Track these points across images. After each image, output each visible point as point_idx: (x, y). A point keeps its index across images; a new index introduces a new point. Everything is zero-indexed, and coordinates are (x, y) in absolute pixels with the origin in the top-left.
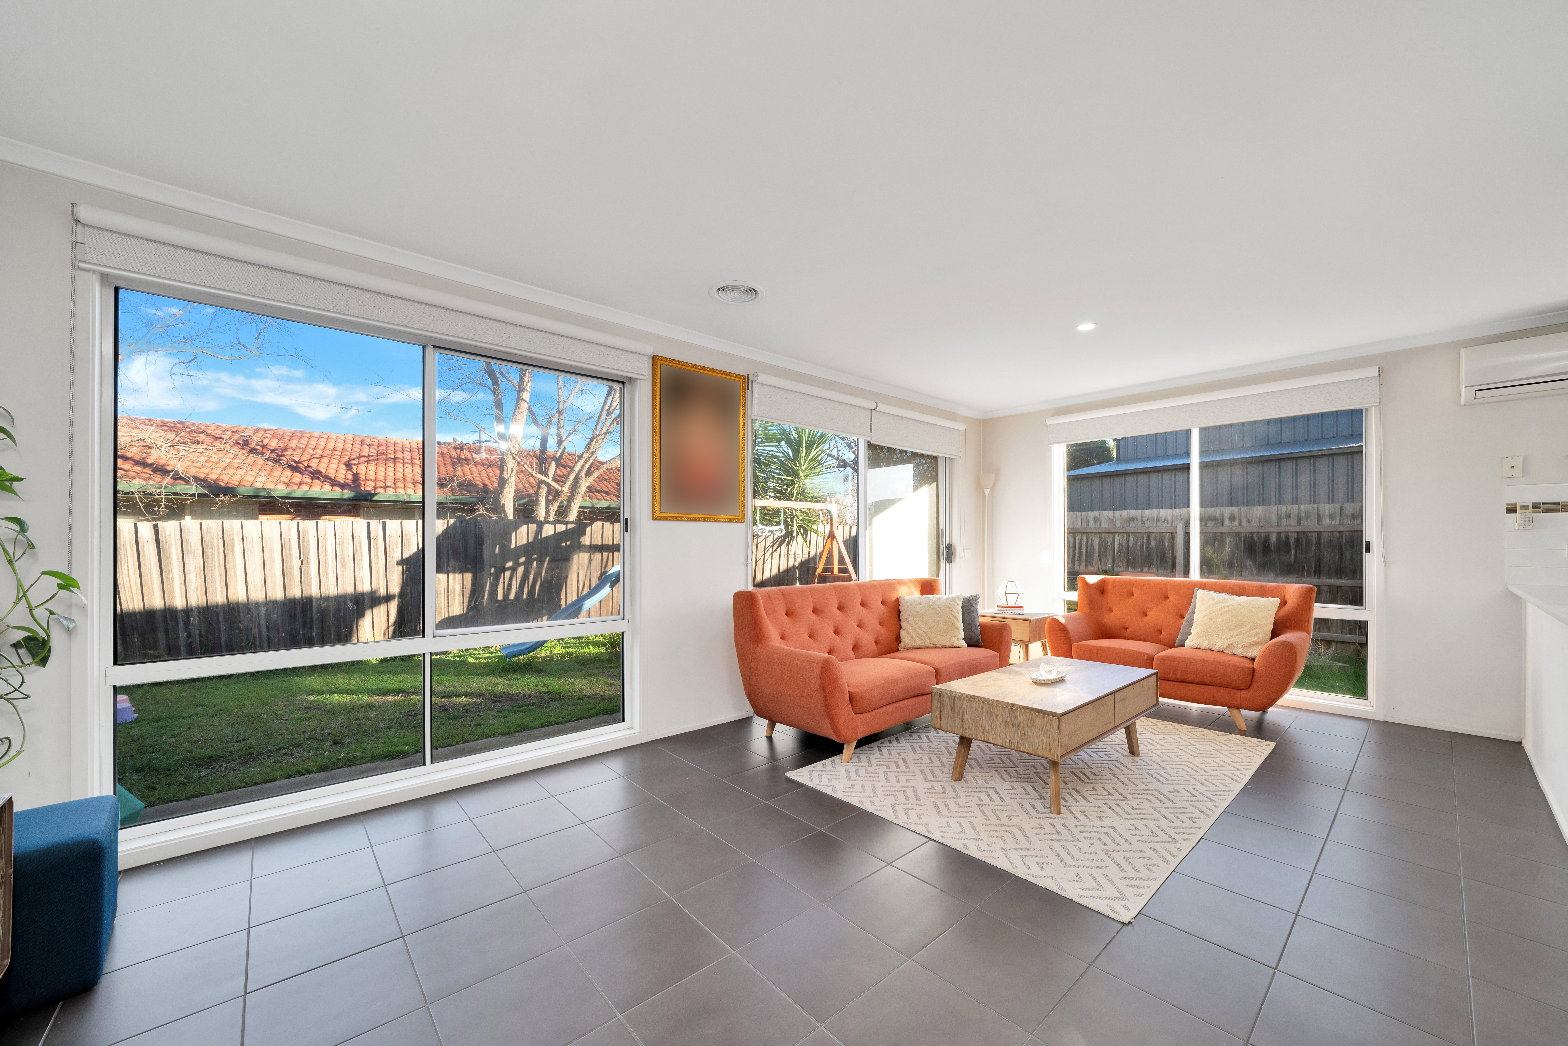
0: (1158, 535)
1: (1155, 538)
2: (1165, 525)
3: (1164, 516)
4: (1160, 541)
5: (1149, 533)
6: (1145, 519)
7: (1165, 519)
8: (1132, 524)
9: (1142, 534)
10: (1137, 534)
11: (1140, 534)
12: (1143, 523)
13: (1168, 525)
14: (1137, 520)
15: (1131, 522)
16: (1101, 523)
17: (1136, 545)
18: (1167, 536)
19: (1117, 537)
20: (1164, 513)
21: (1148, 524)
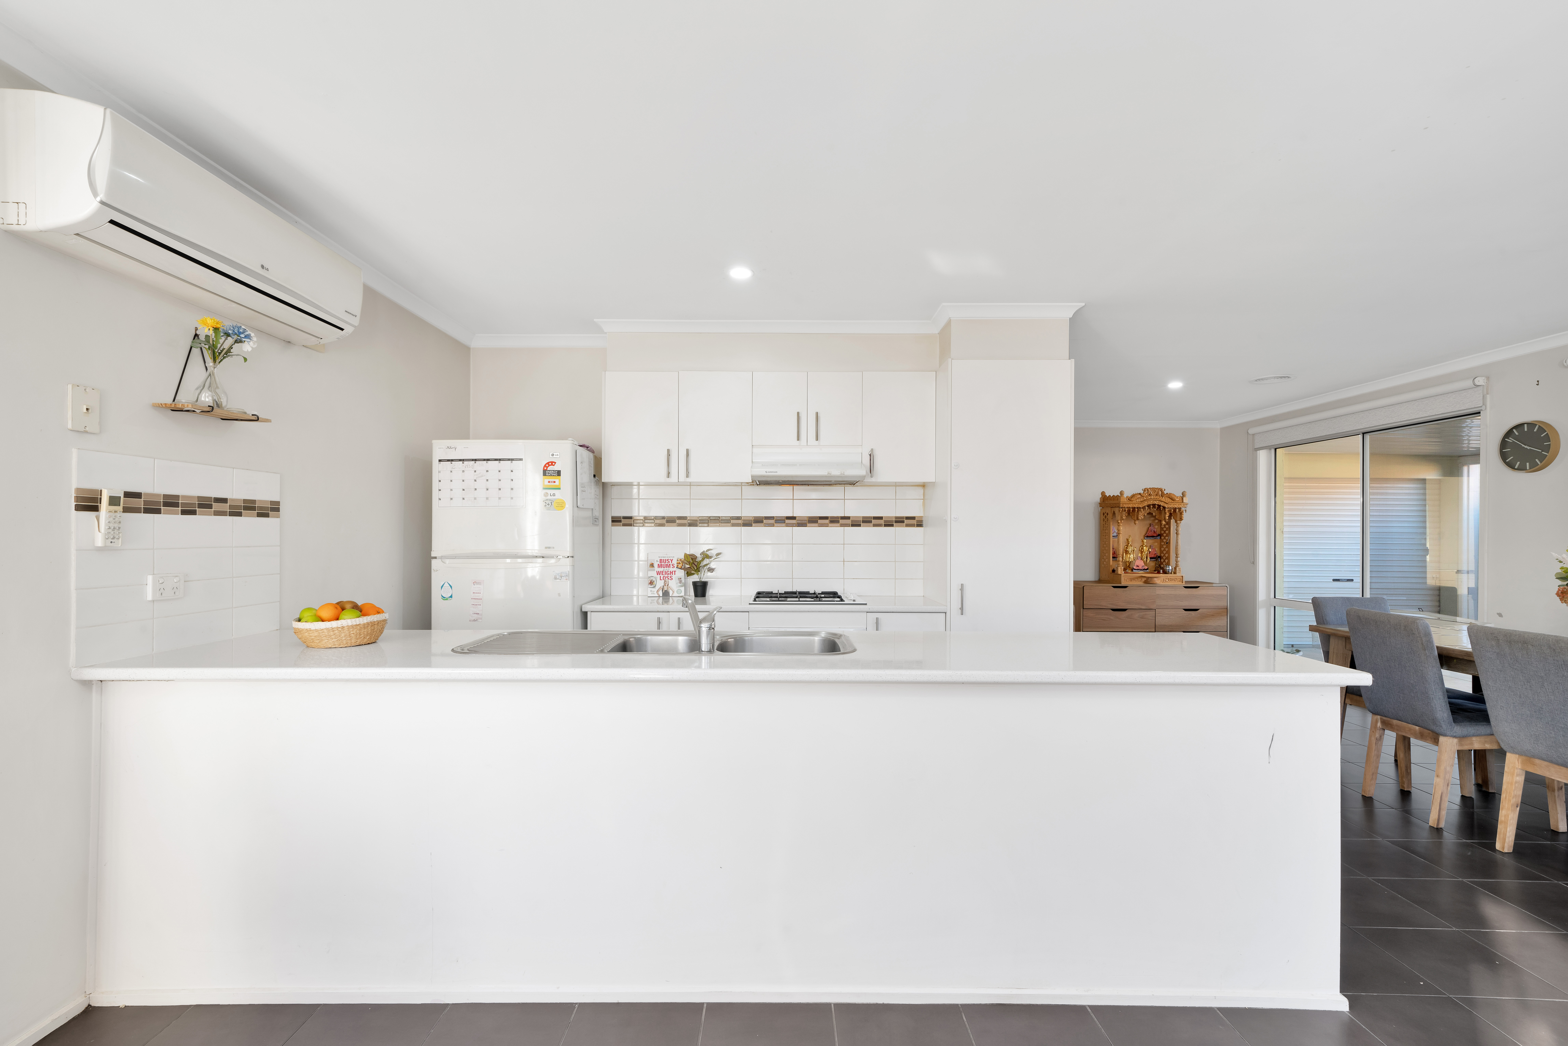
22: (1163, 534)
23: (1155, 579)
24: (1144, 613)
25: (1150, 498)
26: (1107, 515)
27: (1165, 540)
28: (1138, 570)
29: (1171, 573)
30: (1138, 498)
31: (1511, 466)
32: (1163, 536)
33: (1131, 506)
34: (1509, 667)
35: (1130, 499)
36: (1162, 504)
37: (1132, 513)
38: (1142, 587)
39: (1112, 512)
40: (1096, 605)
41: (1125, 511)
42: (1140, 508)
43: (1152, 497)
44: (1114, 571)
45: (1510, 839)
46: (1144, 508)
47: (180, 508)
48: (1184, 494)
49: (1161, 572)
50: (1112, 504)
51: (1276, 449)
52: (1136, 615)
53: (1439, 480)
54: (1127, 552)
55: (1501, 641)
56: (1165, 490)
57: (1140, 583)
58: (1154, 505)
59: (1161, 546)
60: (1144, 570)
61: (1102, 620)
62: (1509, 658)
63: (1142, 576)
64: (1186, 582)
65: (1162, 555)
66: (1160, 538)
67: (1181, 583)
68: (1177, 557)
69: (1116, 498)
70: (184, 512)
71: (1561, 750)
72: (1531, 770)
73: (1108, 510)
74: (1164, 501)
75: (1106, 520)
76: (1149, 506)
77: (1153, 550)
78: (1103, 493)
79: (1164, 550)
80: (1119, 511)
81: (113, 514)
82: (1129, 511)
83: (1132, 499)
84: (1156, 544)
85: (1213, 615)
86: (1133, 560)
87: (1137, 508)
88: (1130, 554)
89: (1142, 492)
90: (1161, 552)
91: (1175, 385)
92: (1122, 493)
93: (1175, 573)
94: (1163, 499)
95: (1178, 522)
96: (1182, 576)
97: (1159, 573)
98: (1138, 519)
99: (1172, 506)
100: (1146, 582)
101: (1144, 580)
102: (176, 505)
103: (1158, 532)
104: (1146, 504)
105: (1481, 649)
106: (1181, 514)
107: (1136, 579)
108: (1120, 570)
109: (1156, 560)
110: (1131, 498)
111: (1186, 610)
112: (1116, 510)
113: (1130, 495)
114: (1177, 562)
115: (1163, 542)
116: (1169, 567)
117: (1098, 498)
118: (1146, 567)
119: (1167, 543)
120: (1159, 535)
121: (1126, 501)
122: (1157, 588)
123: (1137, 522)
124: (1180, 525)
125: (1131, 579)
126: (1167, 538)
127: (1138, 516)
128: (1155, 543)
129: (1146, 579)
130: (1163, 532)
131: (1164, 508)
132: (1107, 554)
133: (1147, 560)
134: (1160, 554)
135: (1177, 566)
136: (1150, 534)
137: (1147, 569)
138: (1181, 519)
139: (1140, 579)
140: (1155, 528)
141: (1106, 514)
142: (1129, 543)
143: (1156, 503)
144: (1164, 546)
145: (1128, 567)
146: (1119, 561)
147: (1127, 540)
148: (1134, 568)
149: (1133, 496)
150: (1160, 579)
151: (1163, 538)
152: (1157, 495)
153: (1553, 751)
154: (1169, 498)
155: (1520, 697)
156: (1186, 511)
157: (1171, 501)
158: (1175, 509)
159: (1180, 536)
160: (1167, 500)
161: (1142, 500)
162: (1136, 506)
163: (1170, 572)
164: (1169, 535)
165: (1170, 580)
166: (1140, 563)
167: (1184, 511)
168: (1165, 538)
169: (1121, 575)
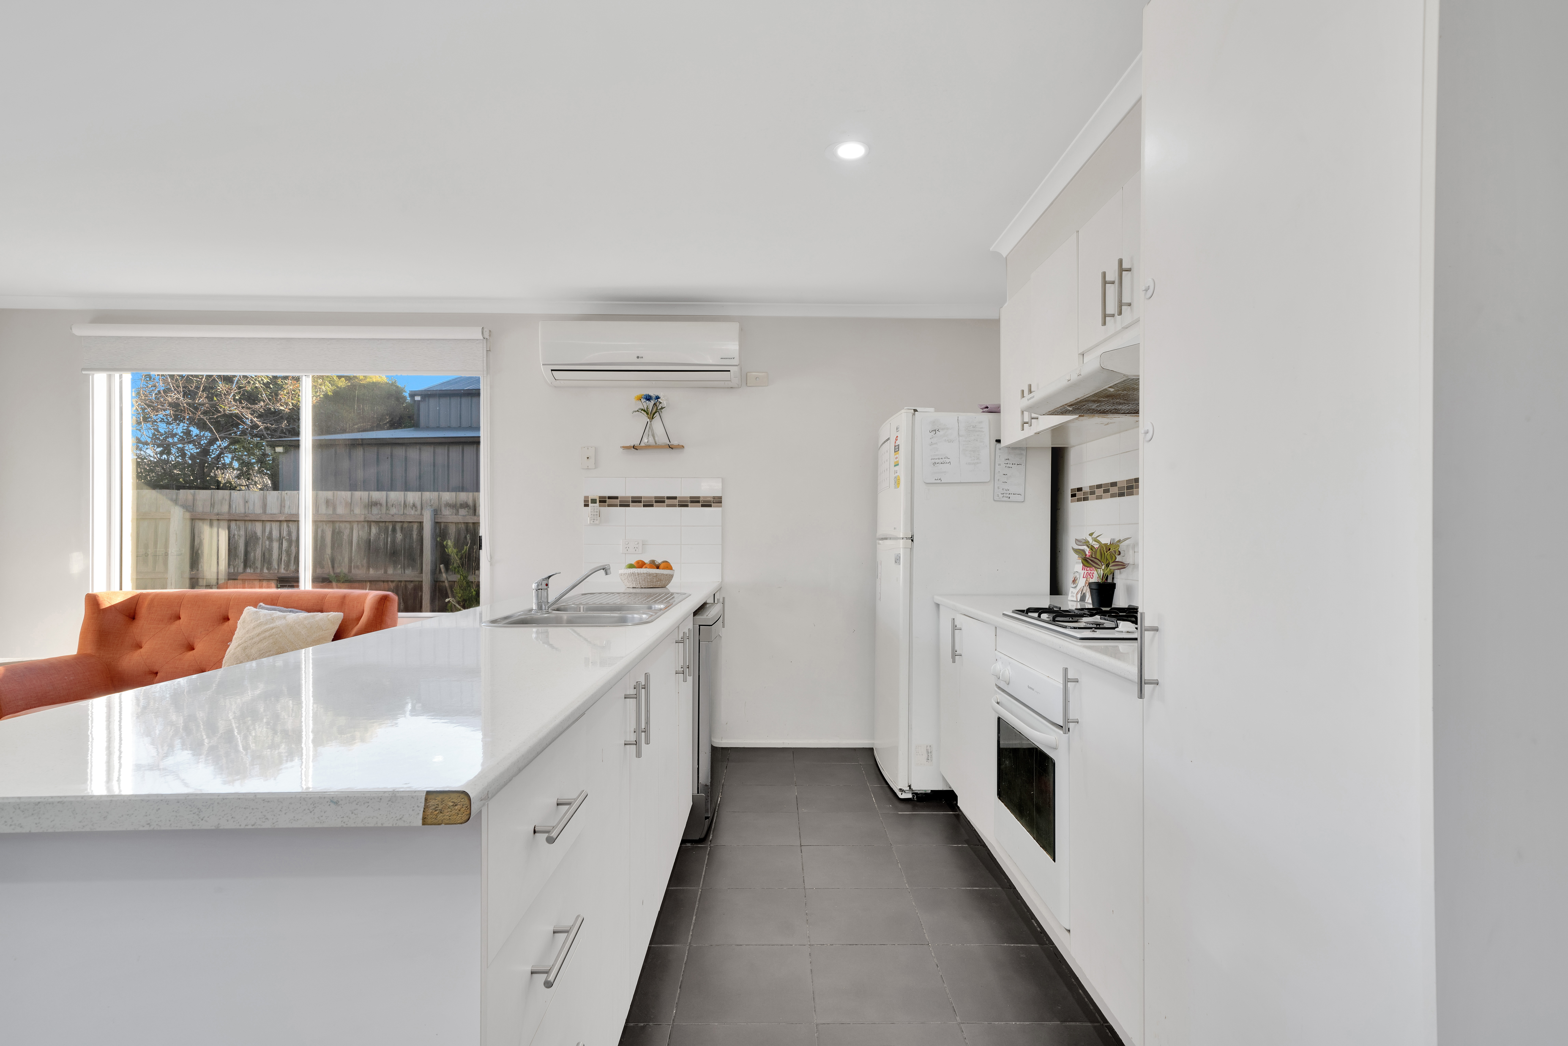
0: (406, 525)
1: (402, 528)
2: (413, 512)
3: (412, 502)
4: (407, 533)
5: (394, 523)
6: (390, 504)
7: (414, 505)
8: (375, 510)
9: (387, 524)
10: (381, 524)
11: (384, 524)
12: (387, 509)
13: (416, 513)
14: (381, 505)
15: (373, 507)
16: (334, 509)
17: (379, 538)
18: (415, 526)
19: (355, 526)
20: (413, 497)
21: (393, 511)
47: (642, 504)
70: (644, 506)
81: (593, 508)
102: (640, 502)
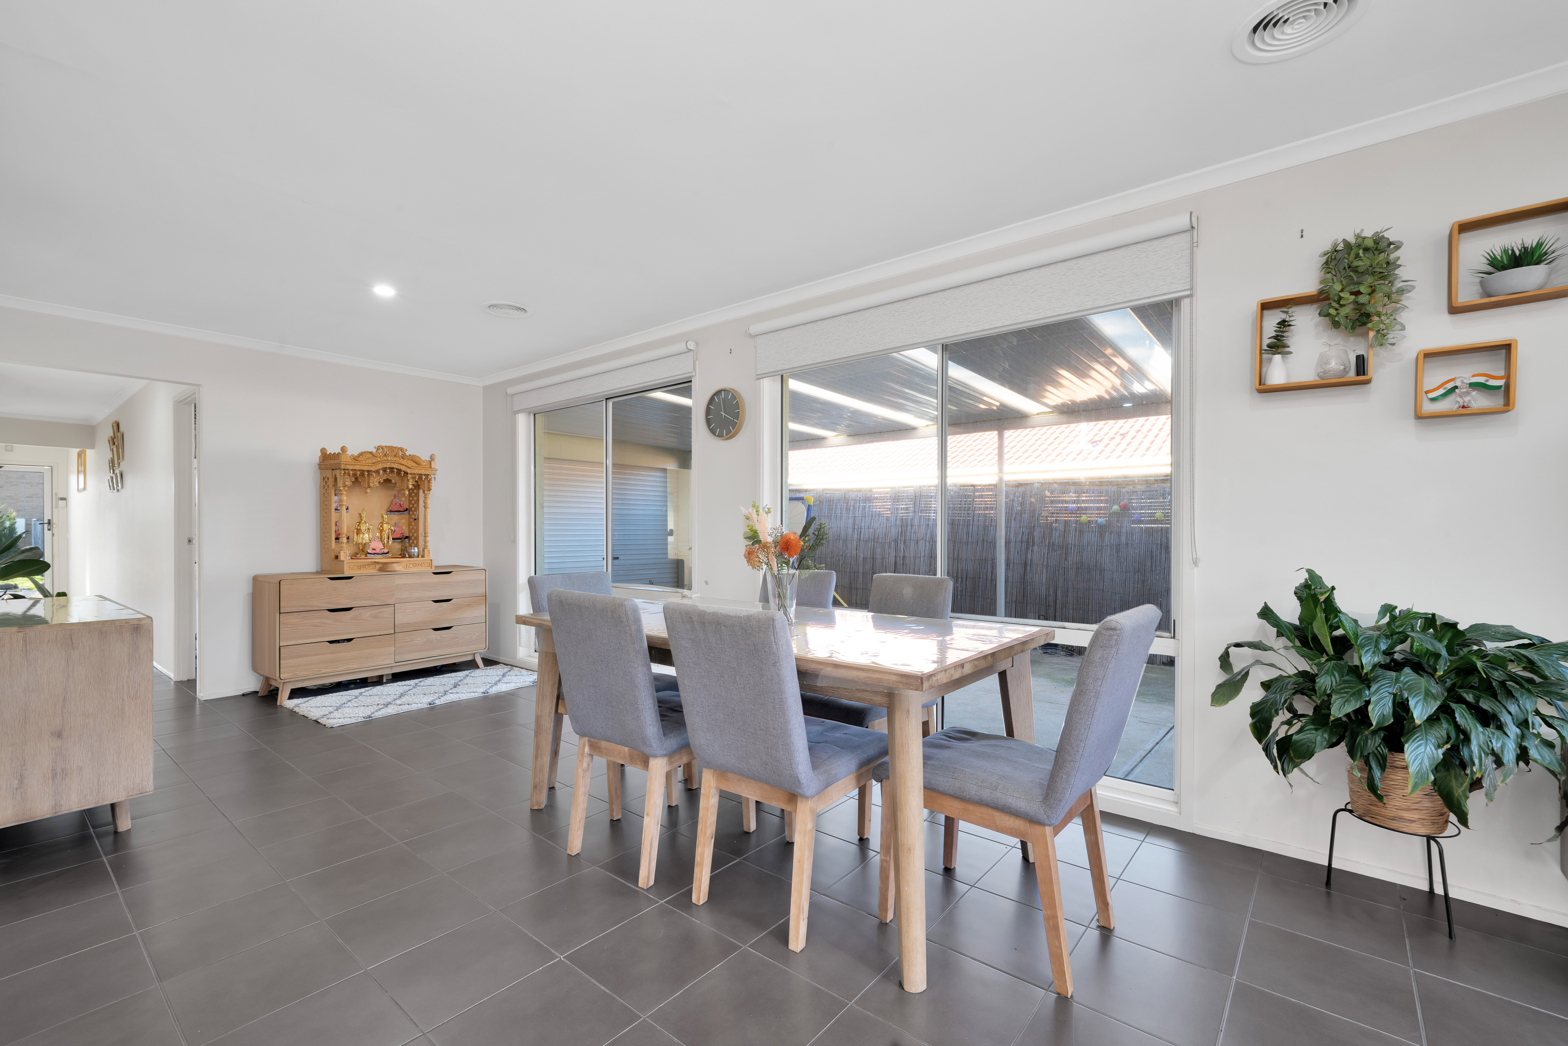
22: (411, 508)
23: (395, 565)
24: (379, 611)
25: (386, 459)
26: (328, 480)
27: (413, 516)
28: (374, 554)
29: (418, 557)
30: (370, 458)
31: (713, 431)
32: (412, 511)
33: (358, 468)
34: (704, 658)
35: (355, 459)
36: (403, 468)
37: (359, 479)
38: (374, 577)
39: (334, 477)
40: (302, 606)
41: (349, 475)
42: (371, 471)
43: (389, 458)
44: (337, 557)
45: (706, 884)
46: (377, 472)
48: (432, 458)
49: (407, 556)
50: (333, 464)
51: (535, 414)
52: (367, 614)
53: (677, 471)
54: (359, 531)
55: (696, 623)
56: (406, 450)
57: (372, 571)
58: (392, 469)
59: (410, 524)
60: (382, 554)
61: (313, 626)
62: (703, 646)
63: (376, 562)
64: (436, 567)
65: (411, 535)
66: (409, 514)
67: (428, 569)
68: (425, 537)
69: (336, 456)
71: (751, 761)
72: (725, 788)
73: (329, 474)
74: (406, 464)
75: (326, 487)
76: (385, 470)
77: (398, 528)
78: (323, 451)
79: (413, 529)
80: (341, 473)
82: (355, 475)
83: (360, 459)
84: (404, 521)
85: (469, 605)
86: (368, 541)
87: (368, 471)
88: (363, 533)
89: (374, 451)
90: (410, 531)
91: (384, 291)
92: (343, 449)
93: (423, 557)
94: (404, 462)
95: (426, 492)
96: (431, 560)
97: (404, 557)
98: (369, 487)
99: (416, 471)
100: (381, 570)
101: (378, 566)
103: (406, 506)
104: (380, 466)
105: (677, 636)
106: (429, 482)
107: (367, 567)
108: (345, 555)
109: (402, 542)
110: (358, 457)
111: (435, 601)
112: (337, 472)
113: (356, 454)
114: (425, 542)
115: (412, 518)
116: (414, 549)
117: (316, 457)
118: (386, 551)
119: (415, 519)
120: (407, 510)
121: (350, 460)
122: (396, 576)
123: (369, 490)
124: (430, 496)
125: (360, 567)
126: (415, 513)
127: (369, 483)
128: (402, 521)
129: (381, 566)
130: (411, 506)
131: (406, 473)
132: (328, 534)
133: (388, 542)
134: (409, 534)
135: (425, 547)
136: (395, 508)
137: (388, 553)
138: (429, 489)
139: (373, 566)
140: (401, 501)
141: (326, 480)
142: (362, 520)
143: (395, 466)
144: (413, 524)
145: (361, 551)
146: (342, 543)
147: (360, 514)
148: (369, 551)
149: (361, 454)
150: (401, 566)
151: (411, 513)
152: (395, 456)
153: (744, 763)
154: (413, 461)
155: (714, 697)
156: (435, 478)
157: (415, 465)
158: (420, 475)
159: (429, 510)
160: (409, 463)
161: (374, 461)
162: (366, 468)
163: (416, 555)
164: (417, 509)
165: (416, 565)
166: (378, 546)
167: (433, 479)
168: (413, 514)
169: (343, 561)
